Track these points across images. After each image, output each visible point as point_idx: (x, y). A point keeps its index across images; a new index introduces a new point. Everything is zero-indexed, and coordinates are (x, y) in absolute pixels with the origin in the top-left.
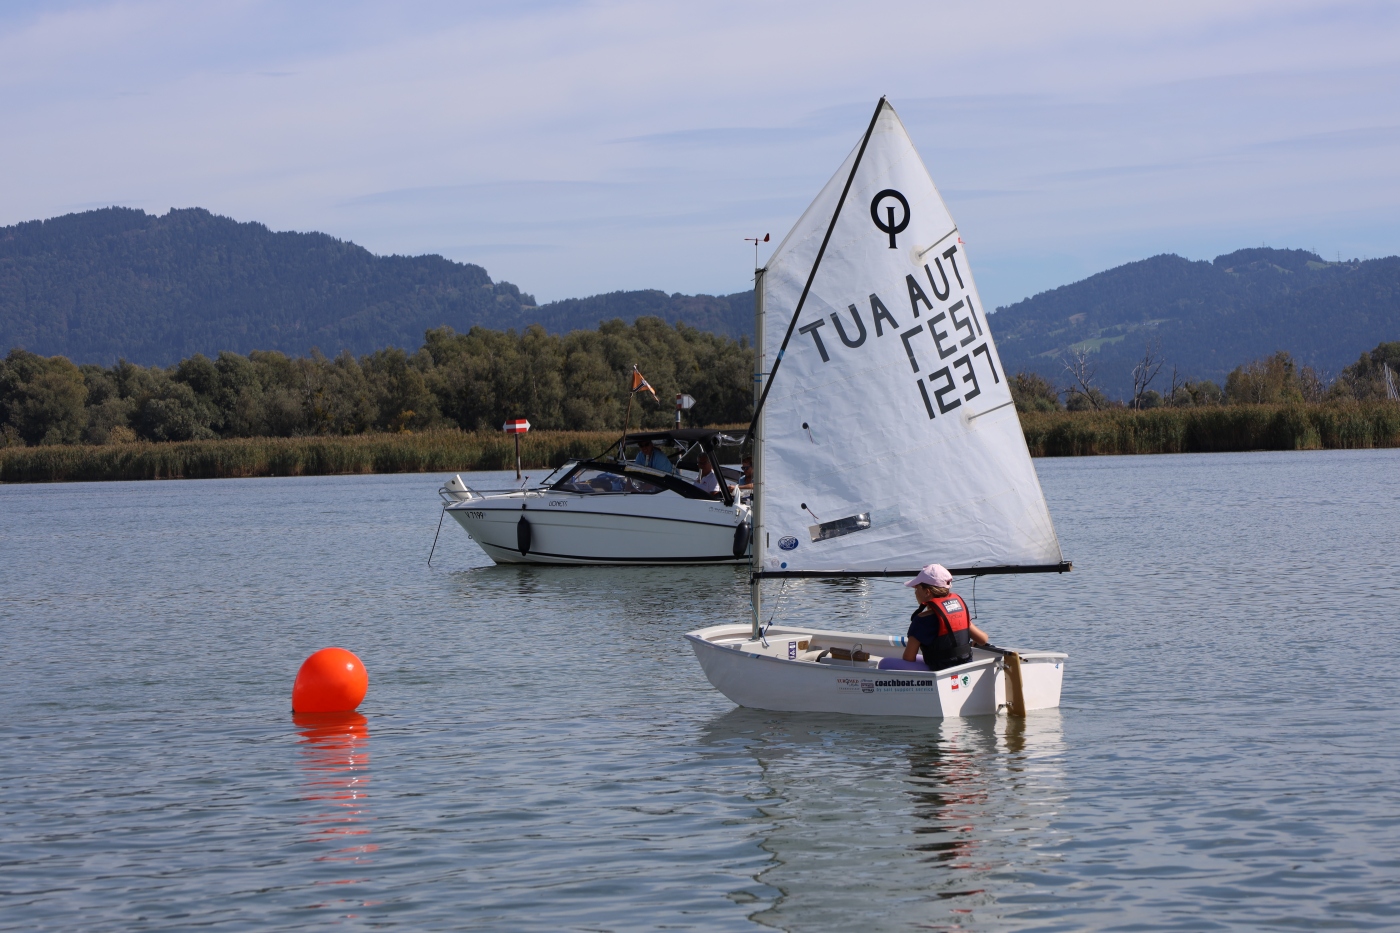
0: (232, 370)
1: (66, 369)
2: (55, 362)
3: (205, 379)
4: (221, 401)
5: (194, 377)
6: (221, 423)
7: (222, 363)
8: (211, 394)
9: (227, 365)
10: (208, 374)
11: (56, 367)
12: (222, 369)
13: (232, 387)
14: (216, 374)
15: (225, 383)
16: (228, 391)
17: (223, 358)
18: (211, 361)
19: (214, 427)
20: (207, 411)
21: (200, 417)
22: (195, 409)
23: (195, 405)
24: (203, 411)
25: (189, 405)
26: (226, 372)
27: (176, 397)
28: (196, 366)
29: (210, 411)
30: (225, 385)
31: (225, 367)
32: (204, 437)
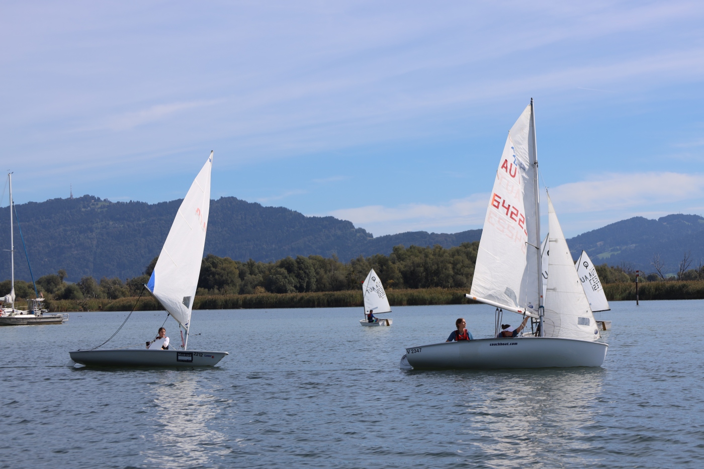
0: (302, 263)
1: (230, 263)
2: (225, 260)
3: (292, 267)
4: (298, 276)
5: (287, 266)
6: (298, 285)
7: (298, 260)
8: (294, 273)
9: (300, 261)
10: (293, 265)
11: (227, 262)
12: (298, 263)
13: (303, 270)
14: (296, 265)
15: (300, 268)
16: (301, 272)
17: (298, 258)
18: (293, 258)
19: (295, 287)
20: (293, 280)
21: (290, 283)
22: (288, 280)
23: (288, 278)
24: (291, 280)
25: (286, 277)
26: (300, 264)
27: (280, 274)
28: (288, 261)
29: (294, 280)
30: (300, 269)
31: (300, 262)
32: (292, 291)
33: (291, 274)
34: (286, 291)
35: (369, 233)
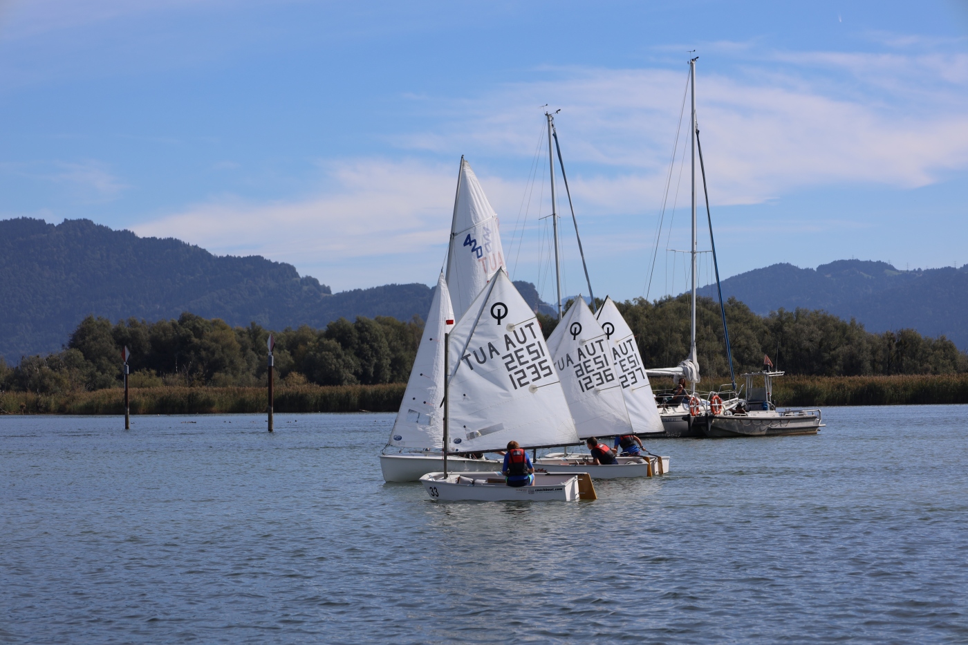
0: (366, 330)
3: (349, 337)
4: (359, 354)
5: (340, 335)
6: (361, 371)
7: (360, 325)
8: (353, 348)
9: (364, 326)
10: (351, 333)
12: (359, 329)
13: (367, 343)
14: (356, 334)
15: (363, 340)
16: (365, 346)
17: (358, 321)
18: (349, 321)
19: (356, 374)
20: (351, 361)
21: (347, 366)
22: (344, 361)
23: (343, 357)
24: (349, 361)
25: (338, 356)
26: (362, 332)
27: (329, 351)
28: (341, 327)
29: (353, 361)
30: (363, 342)
31: (362, 327)
32: (350, 382)
33: (348, 351)
34: (339, 382)
35: (324, 285)
